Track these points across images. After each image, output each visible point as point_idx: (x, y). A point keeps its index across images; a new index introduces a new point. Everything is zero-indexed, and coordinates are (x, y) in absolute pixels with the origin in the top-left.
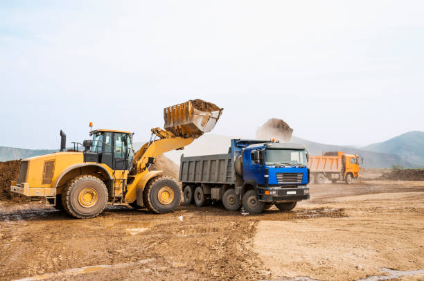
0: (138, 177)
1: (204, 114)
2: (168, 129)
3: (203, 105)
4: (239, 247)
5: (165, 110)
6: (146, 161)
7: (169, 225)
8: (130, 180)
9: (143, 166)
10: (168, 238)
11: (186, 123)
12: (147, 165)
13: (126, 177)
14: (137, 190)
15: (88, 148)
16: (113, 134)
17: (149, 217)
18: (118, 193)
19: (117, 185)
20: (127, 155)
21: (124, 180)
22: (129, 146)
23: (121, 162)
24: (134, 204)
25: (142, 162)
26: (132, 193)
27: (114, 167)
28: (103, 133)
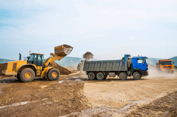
0: (45, 69)
1: (67, 49)
2: (56, 54)
3: (67, 47)
4: (78, 93)
5: (55, 48)
6: (48, 63)
7: (55, 84)
8: (43, 70)
9: (47, 65)
10: (54, 90)
11: (61, 52)
12: (48, 65)
13: (41, 69)
14: (45, 73)
15: (29, 59)
16: (37, 55)
17: (49, 82)
18: (38, 74)
19: (38, 71)
20: (42, 61)
21: (40, 70)
22: (43, 59)
23: (40, 64)
24: (44, 77)
25: (47, 64)
26: (43, 74)
27: (37, 66)
28: (34, 54)
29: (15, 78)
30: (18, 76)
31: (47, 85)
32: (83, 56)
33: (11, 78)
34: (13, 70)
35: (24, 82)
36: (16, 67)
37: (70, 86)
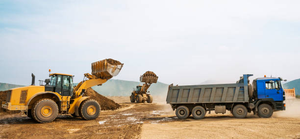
0: (76, 100)
1: (113, 66)
2: (93, 74)
3: (113, 62)
5: (92, 64)
6: (81, 91)
7: (92, 127)
8: (72, 102)
9: (79, 94)
10: (90, 135)
11: (103, 71)
12: (81, 93)
13: (69, 100)
14: (75, 107)
15: (47, 83)
16: (62, 76)
17: (82, 122)
18: (64, 109)
19: (64, 104)
20: (70, 87)
21: (68, 102)
22: (71, 83)
23: (67, 91)
24: (74, 115)
25: (79, 92)
26: (72, 109)
27: (63, 95)
28: (56, 75)
29: (25, 115)
30: (30, 112)
31: (80, 127)
32: (140, 78)
33: (18, 116)
34: (21, 102)
35: (39, 123)
36: (26, 97)
37: (119, 129)
